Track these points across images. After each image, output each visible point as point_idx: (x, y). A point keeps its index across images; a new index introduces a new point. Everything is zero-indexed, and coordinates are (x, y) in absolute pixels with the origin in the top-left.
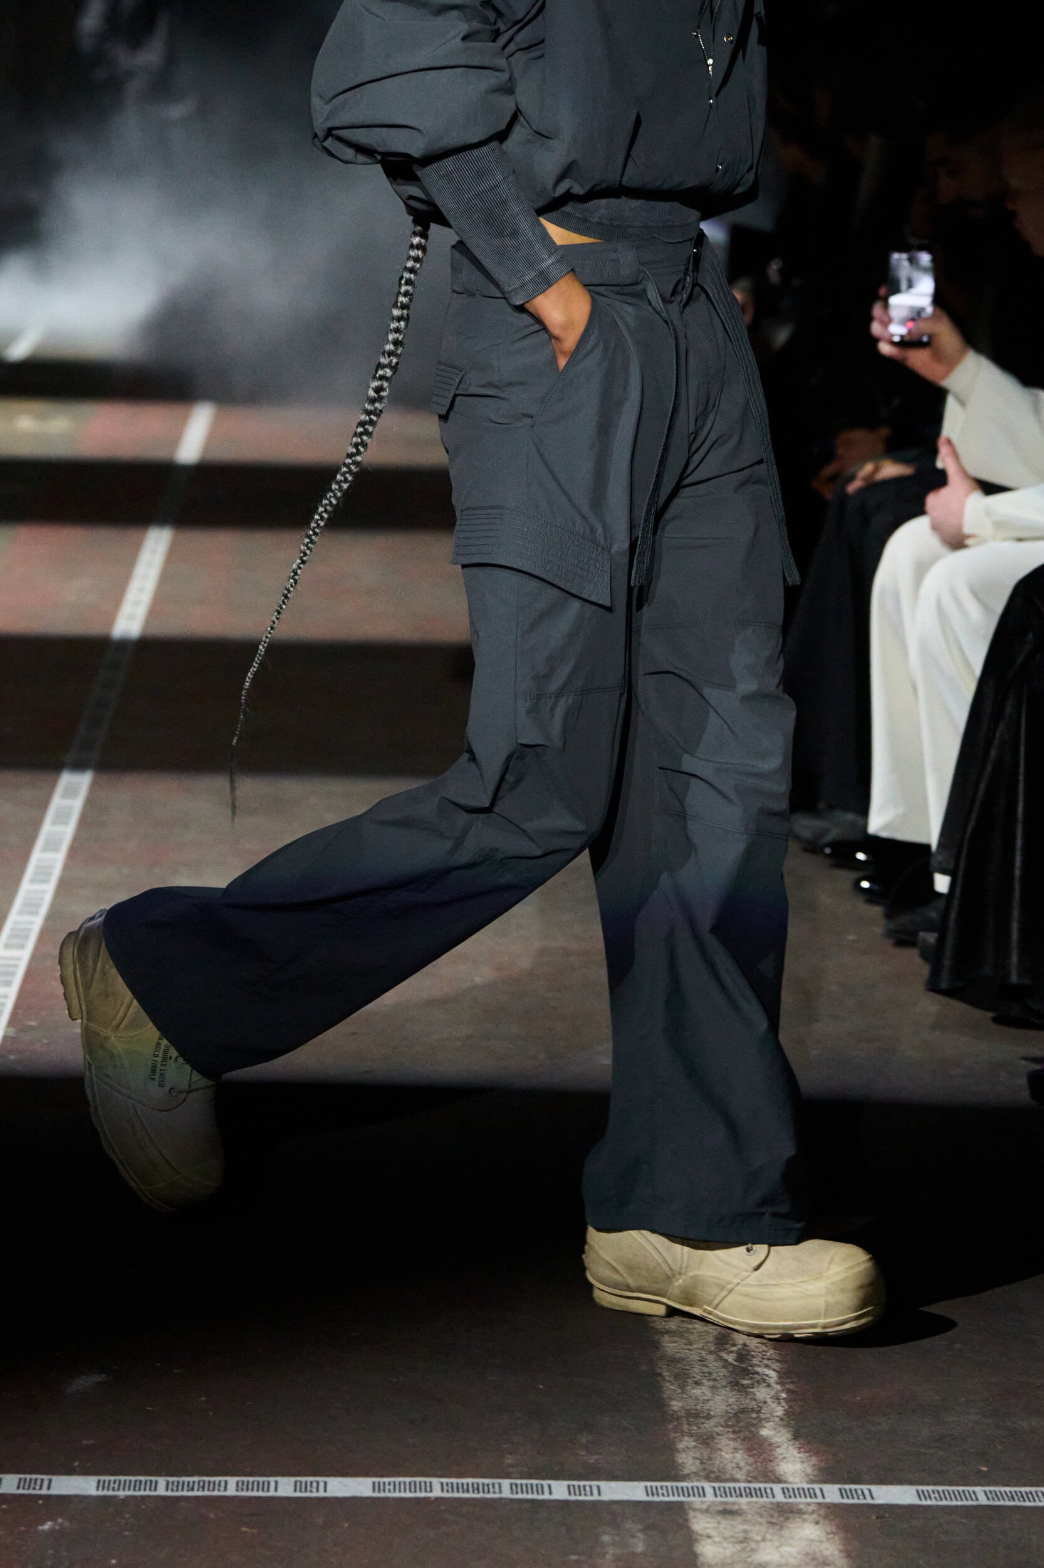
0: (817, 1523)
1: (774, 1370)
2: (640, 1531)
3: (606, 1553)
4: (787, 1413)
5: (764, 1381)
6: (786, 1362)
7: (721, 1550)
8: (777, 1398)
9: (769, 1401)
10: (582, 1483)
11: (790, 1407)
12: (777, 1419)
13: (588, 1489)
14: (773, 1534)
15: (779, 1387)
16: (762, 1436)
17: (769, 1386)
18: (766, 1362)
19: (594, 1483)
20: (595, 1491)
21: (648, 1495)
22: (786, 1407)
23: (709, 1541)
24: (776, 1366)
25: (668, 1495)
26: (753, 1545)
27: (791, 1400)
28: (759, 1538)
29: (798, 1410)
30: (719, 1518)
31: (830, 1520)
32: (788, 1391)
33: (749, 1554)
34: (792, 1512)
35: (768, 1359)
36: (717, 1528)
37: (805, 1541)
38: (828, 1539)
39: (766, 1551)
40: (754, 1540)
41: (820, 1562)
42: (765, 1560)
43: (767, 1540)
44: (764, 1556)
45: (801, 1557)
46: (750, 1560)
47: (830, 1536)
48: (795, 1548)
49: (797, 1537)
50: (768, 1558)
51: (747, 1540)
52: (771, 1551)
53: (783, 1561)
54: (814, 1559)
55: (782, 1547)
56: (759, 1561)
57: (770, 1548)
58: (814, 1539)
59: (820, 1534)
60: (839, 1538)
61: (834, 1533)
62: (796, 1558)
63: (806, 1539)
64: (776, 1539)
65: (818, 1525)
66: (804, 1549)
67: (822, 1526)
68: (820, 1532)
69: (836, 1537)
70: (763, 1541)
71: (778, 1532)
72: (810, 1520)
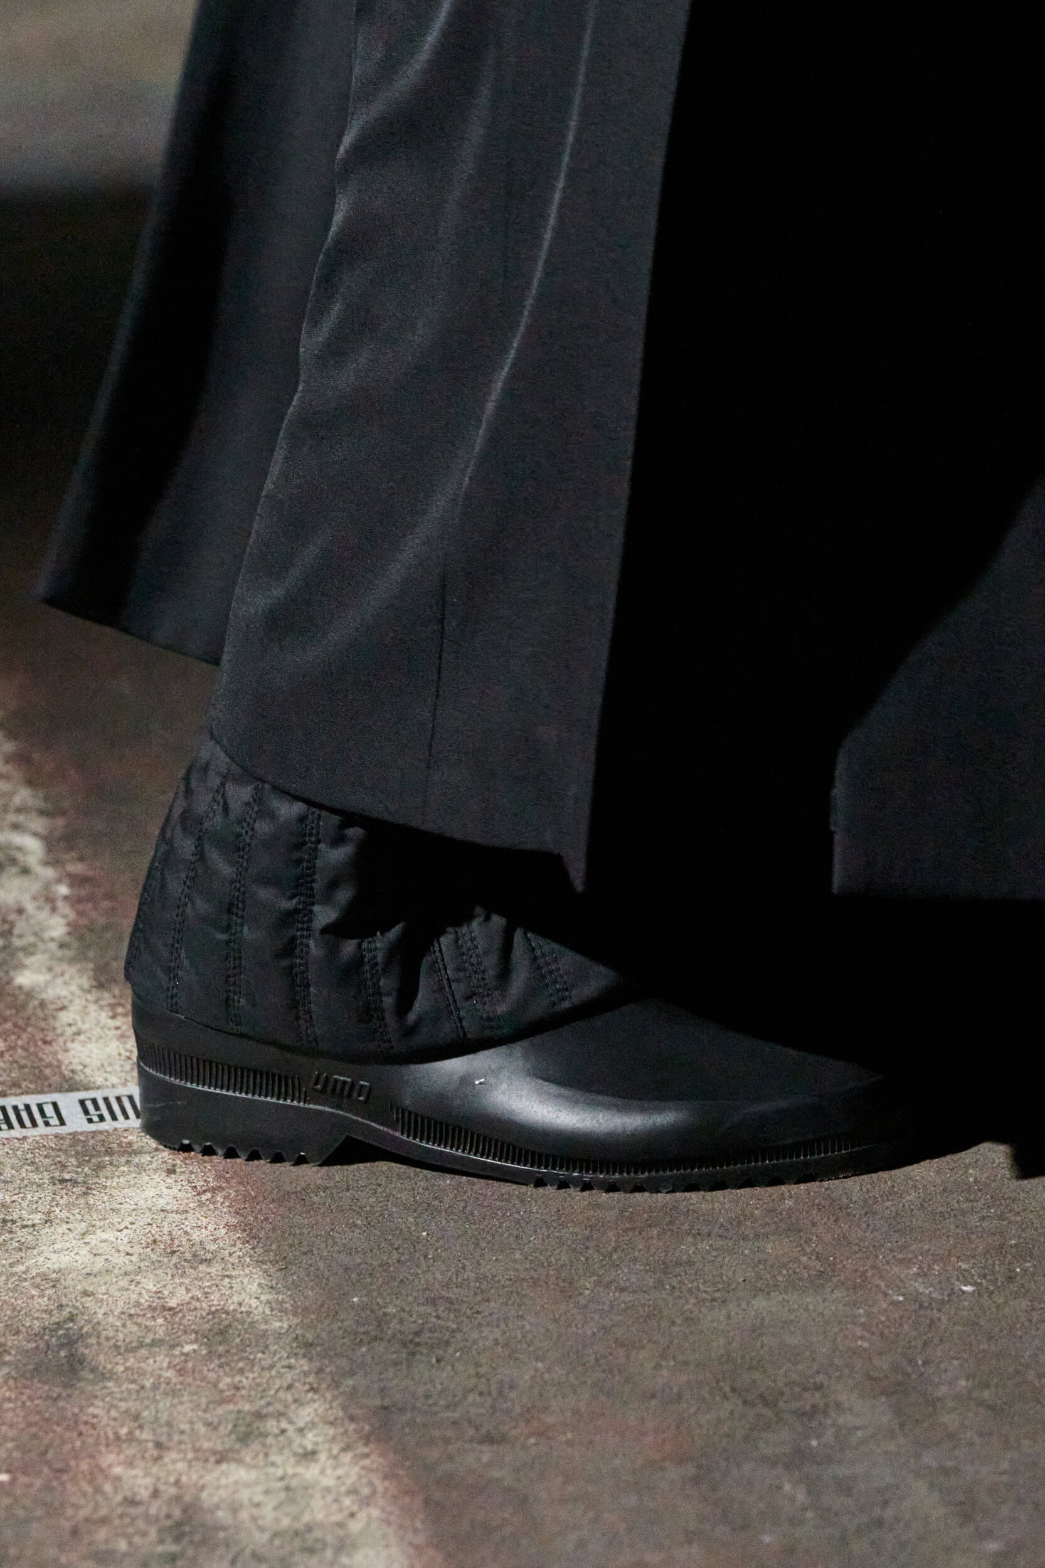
0: (171, 1171)
1: (35, 834)
4: (74, 929)
5: (13, 861)
6: (64, 813)
8: (50, 901)
9: (30, 907)
11: (81, 914)
12: (53, 946)
14: (69, 1206)
15: (50, 873)
16: (20, 988)
17: (26, 871)
18: (11, 817)
22: (72, 915)
24: (39, 824)
27: (80, 900)
28: (37, 1218)
29: (102, 921)
32: (75, 881)
33: (18, 1255)
34: (109, 1152)
37: (148, 1213)
38: (201, 1204)
39: (57, 1246)
40: (25, 1223)
41: (188, 1256)
42: (56, 1267)
43: (58, 1221)
44: (54, 1257)
45: (141, 1251)
46: (20, 1268)
47: (204, 1198)
48: (125, 1231)
49: (126, 1206)
50: (65, 1260)
51: (9, 1225)
52: (68, 1245)
53: (100, 1263)
54: (173, 1252)
55: (94, 1233)
56: (43, 1269)
57: (66, 1238)
58: (168, 1208)
59: (179, 1195)
60: (226, 1198)
61: (213, 1190)
62: (128, 1254)
63: (150, 1209)
64: (79, 1217)
65: (173, 1176)
66: (147, 1231)
67: (182, 1177)
68: (180, 1191)
69: (219, 1199)
70: (49, 1224)
71: (82, 1201)
72: (154, 1166)
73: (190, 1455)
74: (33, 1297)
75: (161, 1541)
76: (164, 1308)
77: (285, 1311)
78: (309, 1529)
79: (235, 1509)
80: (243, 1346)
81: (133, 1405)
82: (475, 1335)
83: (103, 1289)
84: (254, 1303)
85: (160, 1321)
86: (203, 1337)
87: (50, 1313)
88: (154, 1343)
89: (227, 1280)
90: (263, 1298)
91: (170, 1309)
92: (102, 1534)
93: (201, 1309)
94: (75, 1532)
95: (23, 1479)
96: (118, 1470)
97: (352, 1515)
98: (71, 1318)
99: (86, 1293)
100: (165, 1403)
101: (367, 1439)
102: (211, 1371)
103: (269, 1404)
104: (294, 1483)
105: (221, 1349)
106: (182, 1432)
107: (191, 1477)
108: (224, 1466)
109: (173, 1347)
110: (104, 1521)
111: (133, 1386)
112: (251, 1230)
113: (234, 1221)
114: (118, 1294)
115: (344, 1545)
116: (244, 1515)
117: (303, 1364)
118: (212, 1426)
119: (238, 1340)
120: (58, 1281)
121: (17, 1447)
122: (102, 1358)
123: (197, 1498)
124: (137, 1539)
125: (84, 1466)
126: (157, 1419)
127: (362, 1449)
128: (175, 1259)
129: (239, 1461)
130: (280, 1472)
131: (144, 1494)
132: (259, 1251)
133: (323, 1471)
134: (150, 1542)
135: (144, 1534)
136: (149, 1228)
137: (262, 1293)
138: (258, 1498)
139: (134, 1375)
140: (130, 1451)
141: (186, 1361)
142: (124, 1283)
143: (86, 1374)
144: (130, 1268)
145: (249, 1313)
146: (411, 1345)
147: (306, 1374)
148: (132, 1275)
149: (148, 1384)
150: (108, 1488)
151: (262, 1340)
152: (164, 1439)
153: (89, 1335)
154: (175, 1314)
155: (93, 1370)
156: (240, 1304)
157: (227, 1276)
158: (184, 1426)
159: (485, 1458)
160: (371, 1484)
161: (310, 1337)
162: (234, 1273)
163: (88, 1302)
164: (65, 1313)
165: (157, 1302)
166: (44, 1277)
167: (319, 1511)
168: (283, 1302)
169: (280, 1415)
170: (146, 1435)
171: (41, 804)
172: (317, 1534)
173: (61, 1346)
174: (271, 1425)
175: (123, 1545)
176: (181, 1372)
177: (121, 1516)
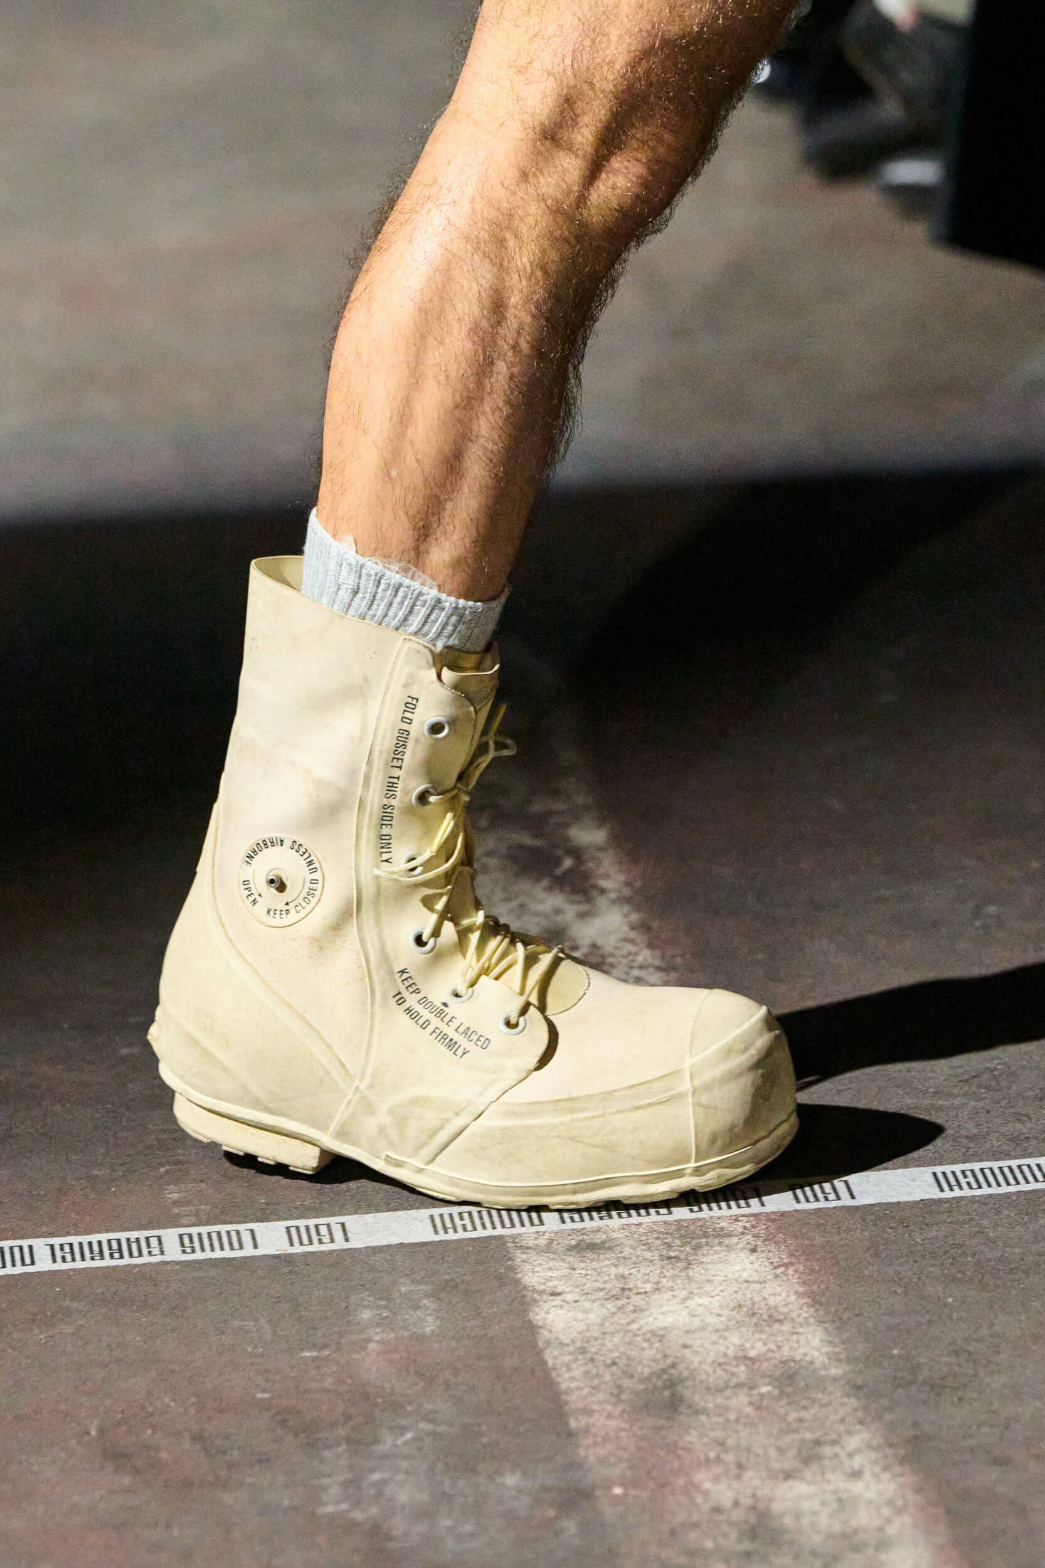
0: (754, 1250)
2: (427, 1296)
3: (368, 1340)
6: (675, 969)
7: (580, 1316)
10: (312, 1222)
13: (323, 1230)
14: (674, 1278)
18: (636, 972)
19: (334, 1220)
20: (338, 1234)
21: (436, 1232)
23: (557, 1301)
25: (475, 1229)
26: (637, 1300)
28: (648, 1287)
30: (571, 1259)
31: (777, 1243)
33: (632, 1316)
34: (705, 1235)
35: (641, 967)
36: (568, 1277)
37: (735, 1283)
38: (776, 1276)
39: (664, 1309)
40: (640, 1291)
41: (765, 1317)
42: (662, 1325)
43: (664, 1289)
44: (661, 1317)
45: (729, 1313)
46: (634, 1326)
47: (779, 1271)
48: (717, 1297)
49: (718, 1277)
50: (669, 1320)
51: (627, 1292)
52: (672, 1308)
53: (697, 1323)
54: (754, 1314)
55: (692, 1299)
56: (652, 1328)
57: (671, 1303)
58: (751, 1279)
59: (760, 1269)
60: (796, 1271)
61: (786, 1265)
62: (719, 1315)
63: (736, 1280)
64: (681, 1286)
65: (755, 1254)
66: (733, 1297)
67: (762, 1255)
68: (760, 1265)
69: (791, 1272)
70: (657, 1292)
71: (684, 1274)
72: (740, 1246)
73: (764, 1474)
74: (643, 1349)
75: (740, 1541)
76: (746, 1358)
77: (840, 1361)
78: (856, 1532)
79: (798, 1516)
80: (808, 1387)
81: (719, 1434)
82: (988, 1380)
83: (699, 1343)
84: (816, 1354)
85: (743, 1368)
86: (774, 1380)
87: (655, 1361)
88: (738, 1386)
89: (795, 1337)
90: (824, 1350)
91: (750, 1359)
92: (693, 1536)
93: (775, 1358)
94: (673, 1533)
95: (632, 1492)
96: (707, 1485)
97: (889, 1521)
98: (673, 1366)
99: (685, 1346)
100: (744, 1433)
101: (903, 1461)
102: (781, 1407)
103: (826, 1434)
104: (845, 1496)
105: (789, 1390)
106: (757, 1456)
107: (764, 1491)
108: (790, 1483)
109: (752, 1388)
110: (695, 1526)
111: (721, 1420)
112: (815, 1296)
113: (801, 1289)
114: (710, 1347)
115: (882, 1545)
116: (805, 1521)
117: (853, 1402)
118: (781, 1451)
119: (802, 1384)
120: (663, 1336)
121: (630, 1468)
122: (697, 1397)
123: (768, 1509)
124: (721, 1540)
125: (681, 1482)
126: (738, 1446)
127: (898, 1469)
128: (755, 1320)
129: (803, 1479)
130: (831, 1487)
131: (728, 1504)
132: (821, 1313)
133: (867, 1488)
134: (732, 1541)
135: (725, 1536)
136: (735, 1296)
137: (822, 1347)
138: (817, 1507)
139: (722, 1410)
140: (718, 1469)
141: (762, 1400)
142: (715, 1338)
143: (683, 1409)
144: (720, 1326)
145: (811, 1363)
146: (936, 1387)
147: (855, 1410)
148: (722, 1332)
149: (732, 1417)
150: (699, 1499)
151: (821, 1383)
152: (743, 1461)
153: (687, 1379)
154: (754, 1363)
155: (690, 1406)
156: (805, 1355)
157: (797, 1333)
158: (760, 1451)
159: (993, 1477)
160: (904, 1497)
161: (859, 1381)
162: (801, 1330)
163: (687, 1353)
164: (669, 1361)
165: (740, 1353)
166: (653, 1333)
167: (863, 1518)
168: (839, 1353)
169: (835, 1442)
170: (730, 1458)
171: (658, 963)
172: (862, 1536)
173: (665, 1387)
174: (827, 1451)
175: (709, 1544)
176: (758, 1408)
177: (710, 1521)
